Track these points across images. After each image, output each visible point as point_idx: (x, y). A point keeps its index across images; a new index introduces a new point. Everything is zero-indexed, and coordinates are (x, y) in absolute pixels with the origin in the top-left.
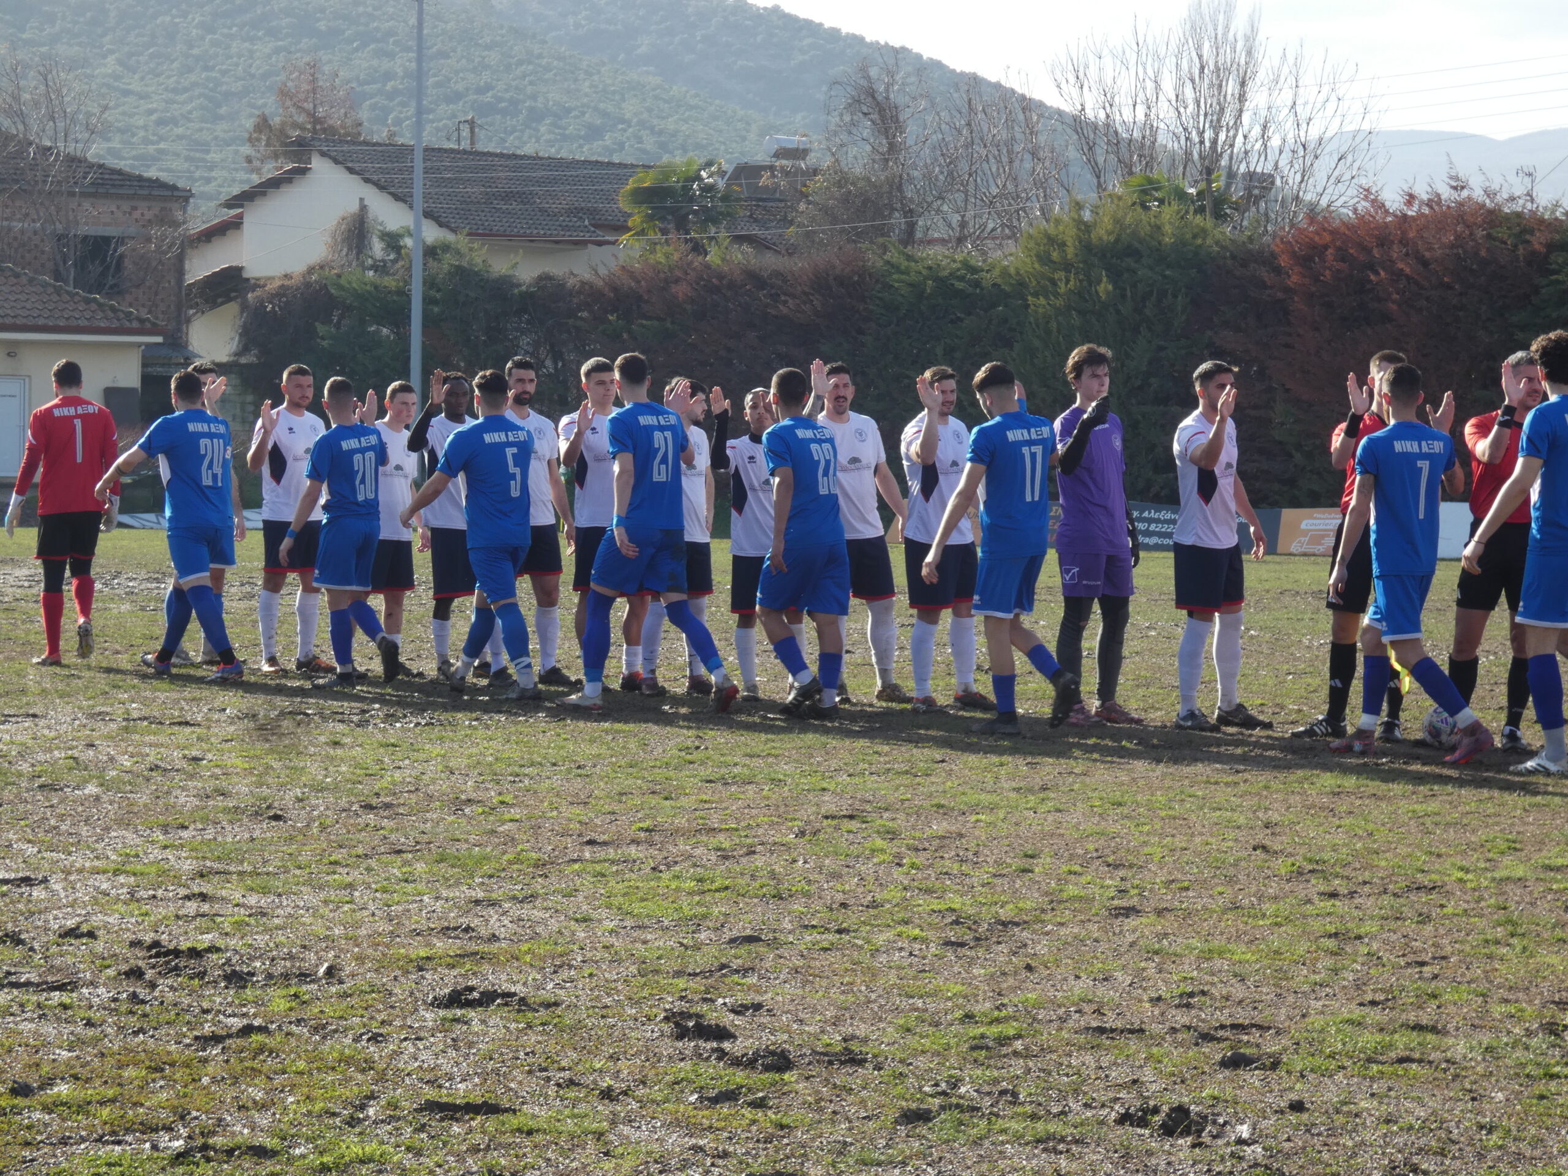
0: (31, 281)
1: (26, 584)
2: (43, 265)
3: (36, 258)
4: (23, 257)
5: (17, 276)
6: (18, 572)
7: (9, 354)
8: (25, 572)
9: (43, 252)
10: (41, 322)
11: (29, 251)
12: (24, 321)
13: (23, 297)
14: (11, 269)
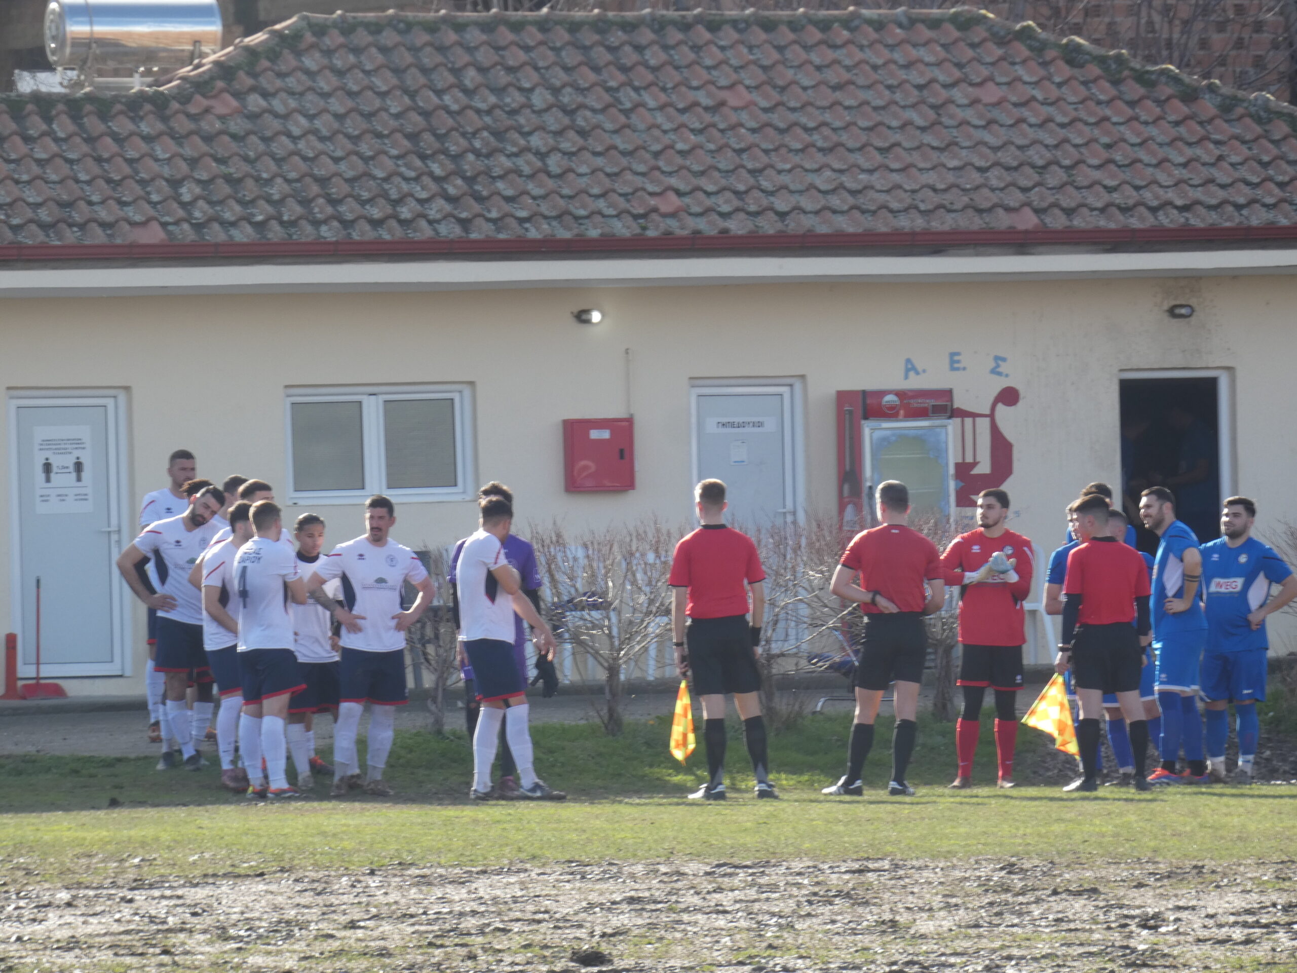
0: (1227, 107)
1: (1238, 934)
2: (1259, 62)
3: (1239, 44)
4: (1204, 44)
5: (1190, 96)
6: (1215, 903)
7: (1172, 312)
8: (1235, 900)
9: (1258, 27)
10: (1257, 218)
11: (1221, 27)
12: (1213, 218)
13: (1203, 153)
14: (1176, 79)
